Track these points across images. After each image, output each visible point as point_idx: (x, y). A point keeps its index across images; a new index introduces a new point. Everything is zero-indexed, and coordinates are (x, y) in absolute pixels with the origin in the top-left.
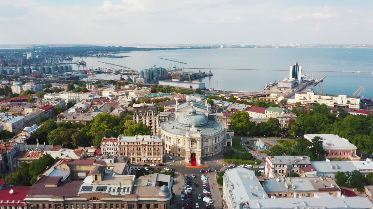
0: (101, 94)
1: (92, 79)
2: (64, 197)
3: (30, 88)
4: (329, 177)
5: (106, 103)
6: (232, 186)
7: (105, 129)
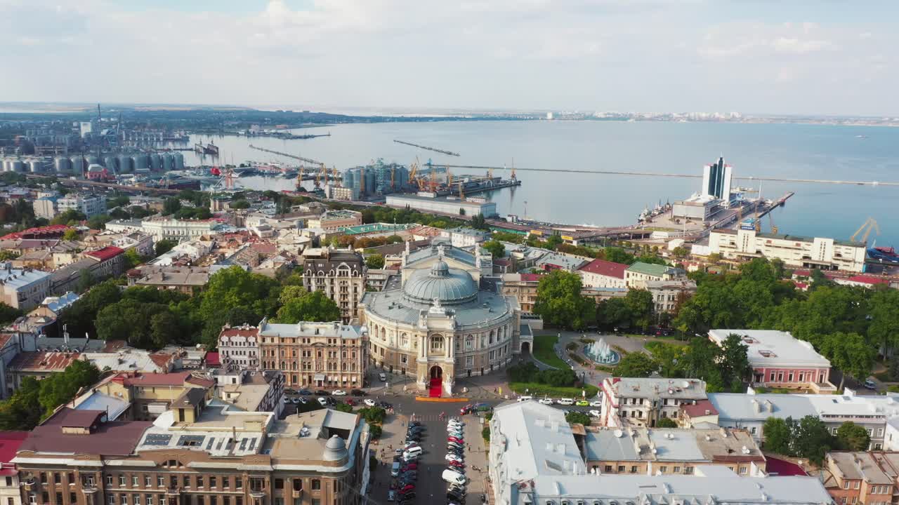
0: (242, 223)
1: (226, 189)
2: (102, 458)
3: (75, 206)
4: (741, 431)
5: (248, 244)
6: (504, 443)
7: (234, 305)
